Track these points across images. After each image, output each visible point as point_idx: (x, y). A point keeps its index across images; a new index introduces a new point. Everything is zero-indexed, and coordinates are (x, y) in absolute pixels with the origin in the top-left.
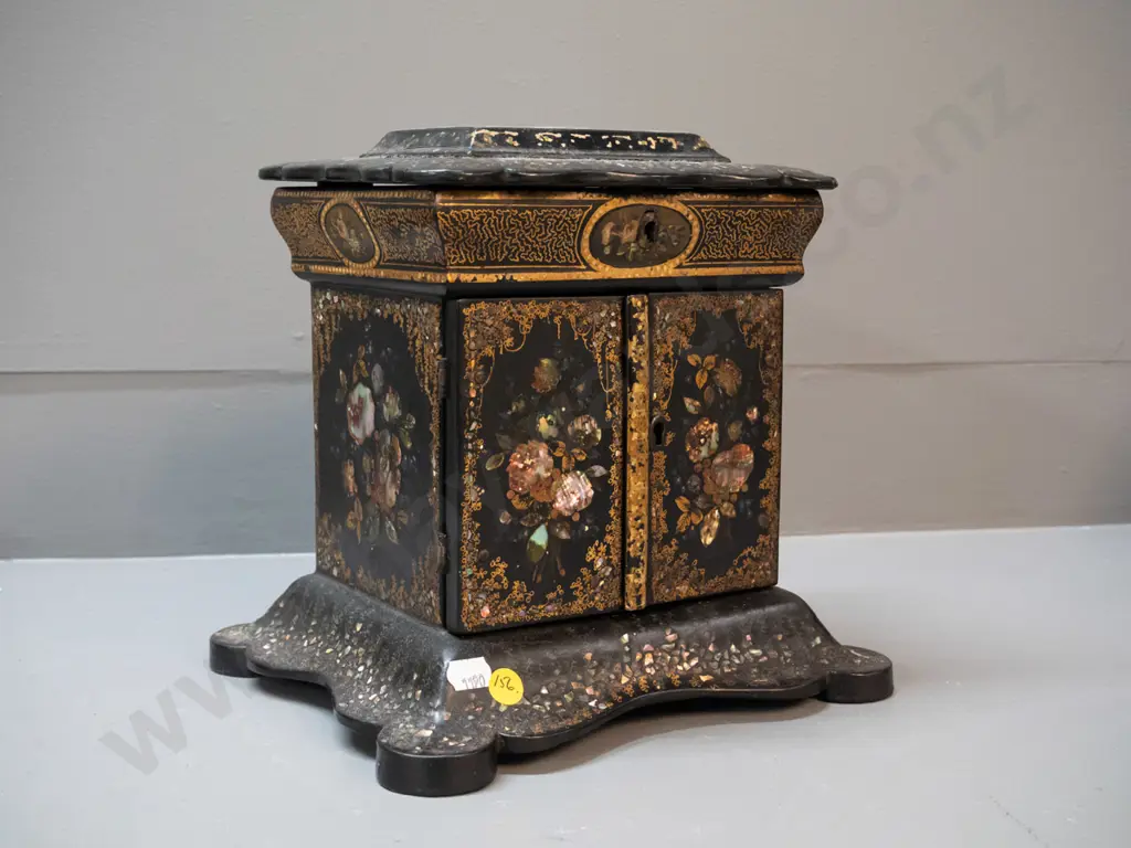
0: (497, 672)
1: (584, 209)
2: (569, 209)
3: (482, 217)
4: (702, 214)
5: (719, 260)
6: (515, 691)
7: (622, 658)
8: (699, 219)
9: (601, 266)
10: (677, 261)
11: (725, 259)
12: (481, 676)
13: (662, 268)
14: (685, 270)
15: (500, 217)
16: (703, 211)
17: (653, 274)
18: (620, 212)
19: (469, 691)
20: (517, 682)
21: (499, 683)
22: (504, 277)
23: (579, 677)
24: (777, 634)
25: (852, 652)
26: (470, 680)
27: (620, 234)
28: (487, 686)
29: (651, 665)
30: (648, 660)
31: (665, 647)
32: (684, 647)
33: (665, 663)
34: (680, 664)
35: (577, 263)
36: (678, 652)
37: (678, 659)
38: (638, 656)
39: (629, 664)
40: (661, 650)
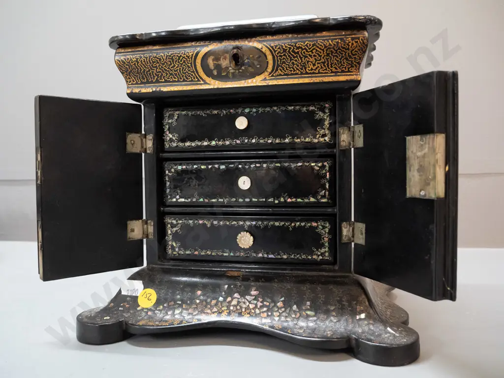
0: (146, 290)
2: (185, 51)
3: (137, 59)
4: (272, 47)
5: (292, 74)
6: (150, 301)
7: (218, 298)
8: (270, 50)
9: (212, 81)
10: (263, 76)
11: (297, 74)
12: (137, 290)
13: (252, 81)
14: (269, 82)
15: (146, 58)
19: (127, 296)
20: (154, 296)
21: (145, 295)
22: (156, 89)
23: (188, 302)
24: (331, 305)
25: (388, 329)
26: (131, 291)
27: (219, 62)
28: (138, 295)
29: (234, 306)
30: (234, 302)
31: (248, 297)
32: (260, 300)
33: (244, 306)
34: (253, 309)
35: (198, 80)
36: (255, 302)
37: (254, 306)
38: (229, 299)
39: (221, 302)
40: (245, 298)
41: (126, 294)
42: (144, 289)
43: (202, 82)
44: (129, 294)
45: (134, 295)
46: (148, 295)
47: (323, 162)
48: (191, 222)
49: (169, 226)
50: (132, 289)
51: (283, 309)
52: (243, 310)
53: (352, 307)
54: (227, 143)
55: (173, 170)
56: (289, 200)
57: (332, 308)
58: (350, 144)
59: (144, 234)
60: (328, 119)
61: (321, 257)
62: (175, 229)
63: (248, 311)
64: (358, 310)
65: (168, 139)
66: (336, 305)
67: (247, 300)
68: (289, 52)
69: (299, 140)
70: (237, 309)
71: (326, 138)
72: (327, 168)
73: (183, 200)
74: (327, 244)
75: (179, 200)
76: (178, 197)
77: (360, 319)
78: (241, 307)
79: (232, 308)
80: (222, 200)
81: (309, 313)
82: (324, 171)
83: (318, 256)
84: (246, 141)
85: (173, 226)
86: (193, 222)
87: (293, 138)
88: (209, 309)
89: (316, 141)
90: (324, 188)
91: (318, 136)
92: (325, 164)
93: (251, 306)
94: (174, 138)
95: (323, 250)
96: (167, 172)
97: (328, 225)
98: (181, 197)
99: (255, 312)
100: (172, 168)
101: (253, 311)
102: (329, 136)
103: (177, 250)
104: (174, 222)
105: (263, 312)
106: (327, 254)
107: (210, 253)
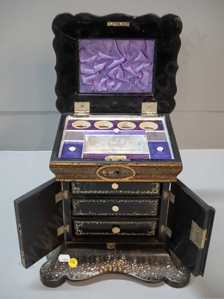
0: (71, 259)
1: (95, 168)
2: (90, 168)
3: (63, 169)
4: (136, 169)
5: (144, 178)
6: (75, 264)
7: (107, 261)
8: (135, 170)
9: (104, 178)
10: (130, 178)
11: (147, 178)
12: (67, 259)
13: (124, 179)
14: (132, 180)
15: (69, 169)
16: (136, 168)
17: (121, 181)
18: (107, 168)
19: (63, 262)
20: (76, 262)
21: (71, 261)
22: (73, 180)
23: (93, 263)
24: (156, 262)
25: (179, 271)
26: (64, 260)
27: (108, 173)
28: (68, 261)
29: (114, 264)
30: (114, 263)
31: (120, 260)
32: (126, 261)
33: (119, 264)
34: (123, 265)
35: (97, 177)
36: (124, 262)
37: (123, 264)
38: (112, 262)
39: (109, 263)
40: (119, 261)
41: (62, 261)
42: (70, 259)
43: (98, 178)
44: (64, 261)
45: (66, 261)
46: (73, 261)
47: (154, 201)
48: (88, 222)
49: (77, 224)
50: (64, 259)
51: (136, 265)
52: (119, 266)
53: (165, 263)
54: (107, 192)
55: (77, 202)
56: (137, 214)
57: (157, 264)
58: (168, 198)
59: (64, 231)
60: (158, 184)
61: (151, 234)
62: (80, 225)
63: (121, 267)
64: (168, 264)
65: (75, 189)
66: (158, 262)
67: (120, 262)
68: (144, 171)
69: (143, 192)
70: (116, 266)
71: (157, 192)
72: (156, 203)
73: (82, 214)
74: (154, 230)
75: (81, 214)
76: (80, 213)
77: (168, 268)
78: (118, 265)
79: (113, 265)
80: (104, 214)
81: (147, 266)
82: (154, 204)
83: (150, 234)
84: (116, 192)
85: (78, 224)
86: (90, 223)
87: (140, 191)
88: (103, 266)
89: (151, 193)
90: (153, 210)
91: (152, 191)
92: (155, 201)
93: (122, 264)
94: (78, 189)
95: (152, 232)
96: (74, 203)
97: (155, 223)
98: (82, 213)
99: (124, 267)
100: (77, 201)
101: (123, 266)
102: (158, 191)
103: (81, 233)
104: (80, 222)
105: (128, 267)
106: (153, 233)
107: (98, 234)
